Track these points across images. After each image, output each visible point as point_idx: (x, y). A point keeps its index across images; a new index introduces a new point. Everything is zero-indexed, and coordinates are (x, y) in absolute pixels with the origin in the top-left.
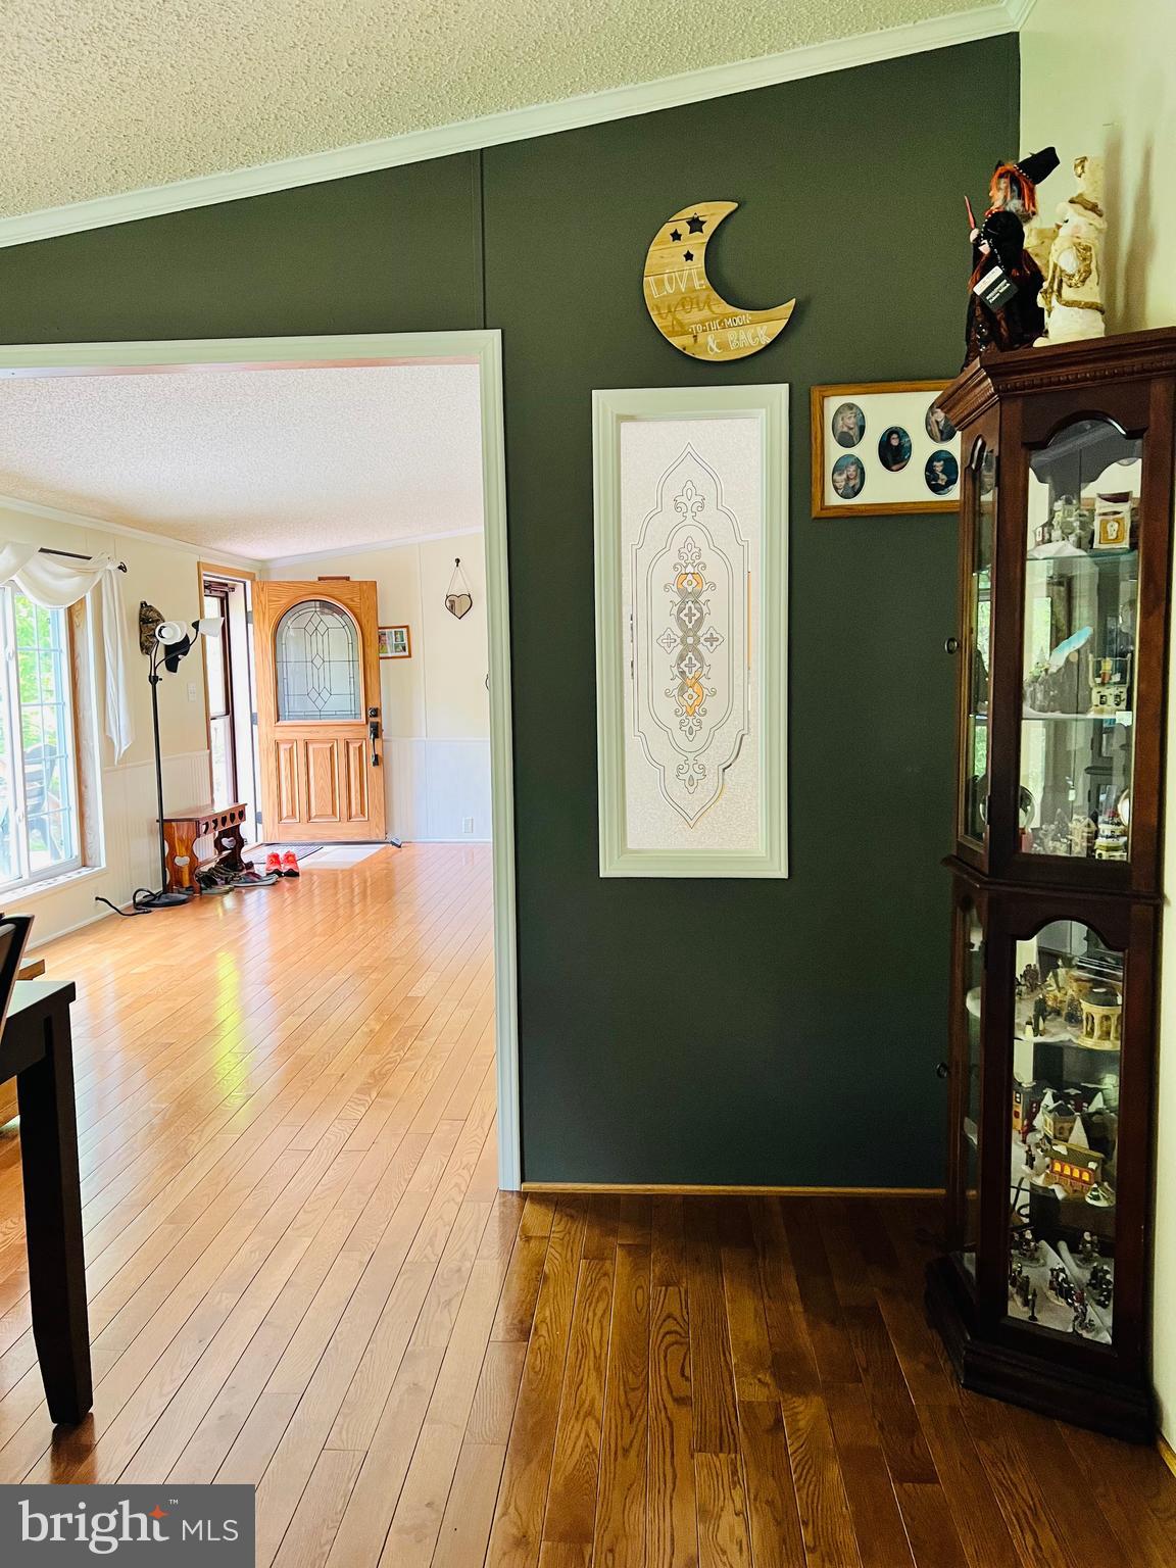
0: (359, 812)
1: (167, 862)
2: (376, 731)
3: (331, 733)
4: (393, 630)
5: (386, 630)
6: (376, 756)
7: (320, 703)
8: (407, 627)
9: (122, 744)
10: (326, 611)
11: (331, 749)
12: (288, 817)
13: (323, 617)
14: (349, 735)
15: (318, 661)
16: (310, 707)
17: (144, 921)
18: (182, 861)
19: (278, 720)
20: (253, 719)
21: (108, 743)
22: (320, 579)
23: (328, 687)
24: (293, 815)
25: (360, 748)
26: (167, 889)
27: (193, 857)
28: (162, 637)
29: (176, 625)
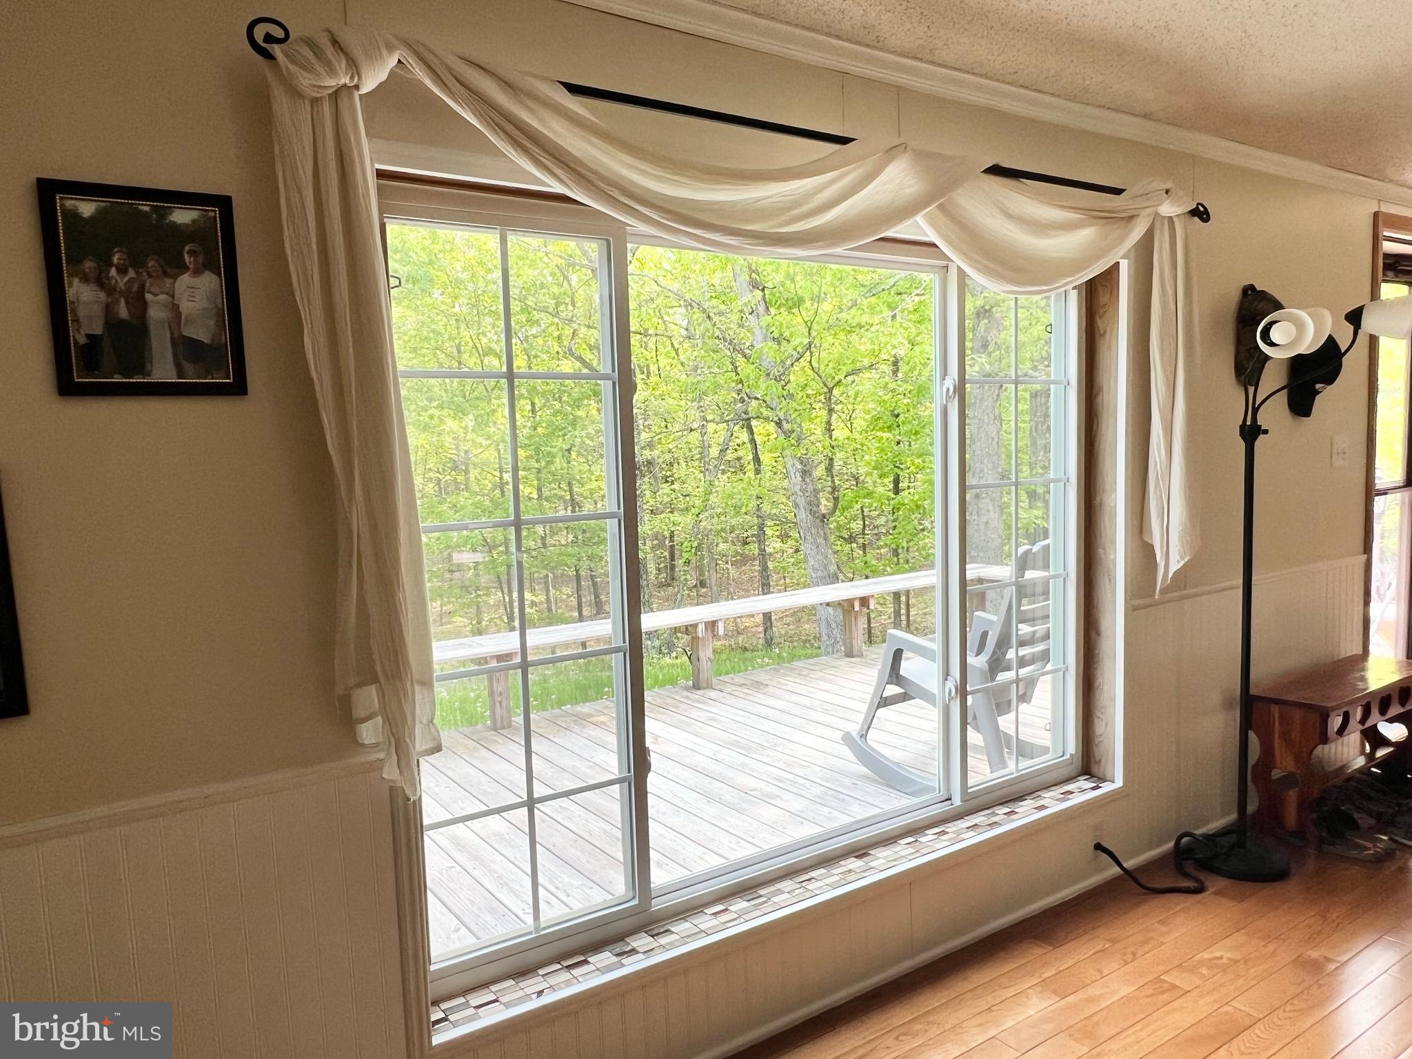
9: (1175, 555)
28: (1272, 344)
29: (1303, 315)
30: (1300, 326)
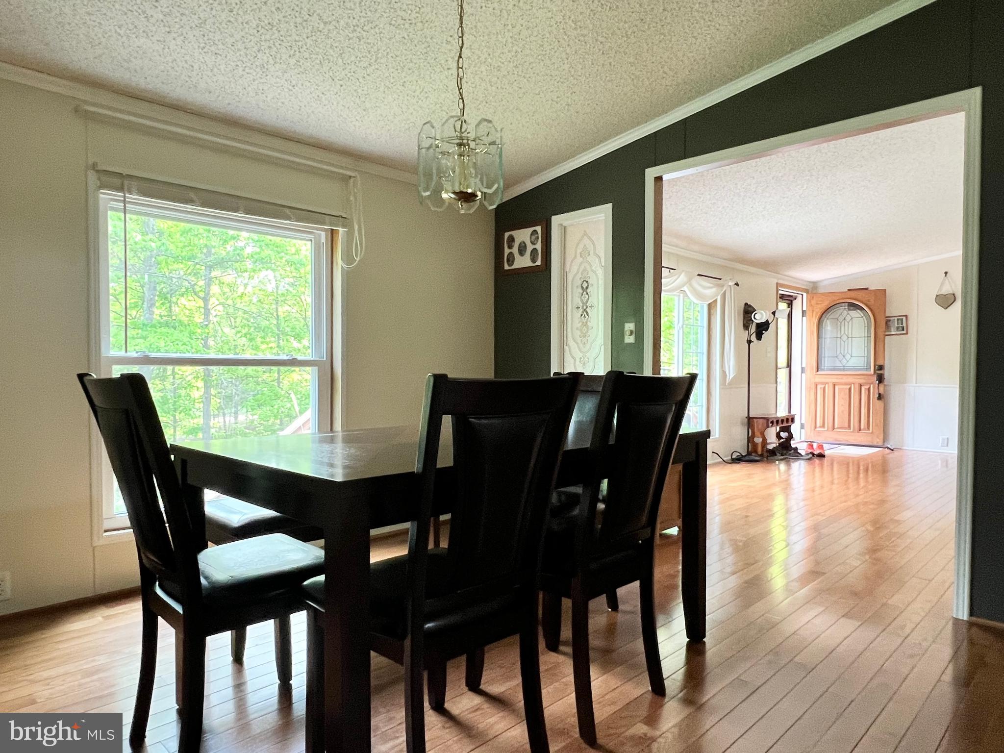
0: (866, 427)
1: (750, 440)
2: (881, 379)
3: (850, 380)
4: (896, 318)
5: (891, 318)
6: (880, 394)
7: (844, 361)
8: (906, 316)
9: (731, 374)
10: (852, 308)
11: (850, 389)
12: (820, 427)
13: (850, 312)
14: (862, 381)
15: (845, 338)
16: (838, 364)
17: (737, 467)
18: (758, 440)
19: (818, 371)
20: (803, 370)
21: (724, 374)
22: (849, 290)
23: (850, 353)
24: (823, 426)
25: (869, 390)
26: (749, 454)
27: (764, 439)
28: (755, 319)
29: (763, 312)
30: (762, 315)
